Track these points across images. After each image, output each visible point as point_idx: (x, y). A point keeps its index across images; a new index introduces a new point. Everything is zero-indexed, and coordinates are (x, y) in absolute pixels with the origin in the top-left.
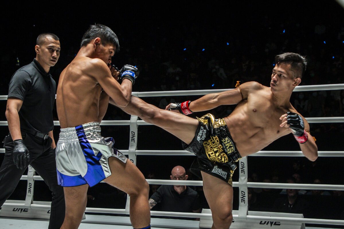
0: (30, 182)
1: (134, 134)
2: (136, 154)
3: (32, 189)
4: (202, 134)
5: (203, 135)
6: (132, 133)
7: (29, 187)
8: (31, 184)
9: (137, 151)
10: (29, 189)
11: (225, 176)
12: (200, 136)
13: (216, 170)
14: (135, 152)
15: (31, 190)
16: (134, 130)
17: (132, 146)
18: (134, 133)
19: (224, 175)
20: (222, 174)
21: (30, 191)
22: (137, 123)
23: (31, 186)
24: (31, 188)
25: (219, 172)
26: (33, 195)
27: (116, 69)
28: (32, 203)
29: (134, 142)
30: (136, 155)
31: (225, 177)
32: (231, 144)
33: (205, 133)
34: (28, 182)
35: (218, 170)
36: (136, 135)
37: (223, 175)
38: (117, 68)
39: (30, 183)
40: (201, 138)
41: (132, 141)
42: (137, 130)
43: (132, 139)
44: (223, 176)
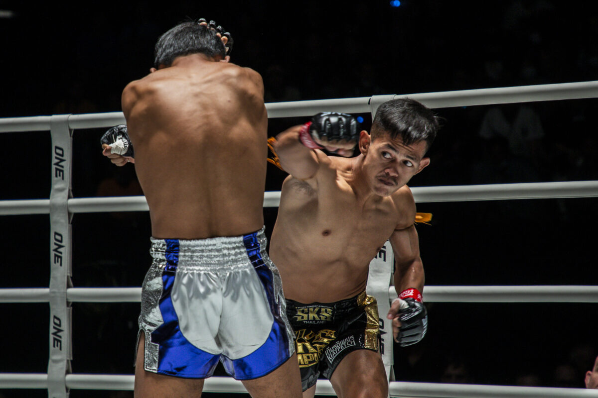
0: (57, 395)
11: (351, 342)
13: (332, 353)
18: (59, 238)
25: (337, 350)
27: (218, 31)
29: (61, 265)
31: (353, 343)
32: (314, 309)
34: (51, 395)
35: (334, 349)
37: (347, 346)
38: (219, 27)
41: (55, 262)
44: (349, 346)
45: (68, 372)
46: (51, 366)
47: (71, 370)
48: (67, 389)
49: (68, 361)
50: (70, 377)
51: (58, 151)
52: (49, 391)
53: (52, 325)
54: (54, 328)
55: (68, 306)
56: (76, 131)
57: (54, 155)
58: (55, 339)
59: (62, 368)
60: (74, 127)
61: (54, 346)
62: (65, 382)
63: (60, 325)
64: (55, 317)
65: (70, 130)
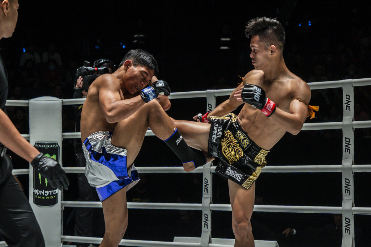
0: (206, 212)
1: (349, 142)
2: (353, 170)
3: (209, 223)
4: (217, 131)
5: (219, 133)
6: (346, 140)
7: (205, 219)
8: (207, 215)
9: (354, 166)
10: (205, 222)
12: (216, 134)
13: (230, 172)
14: (352, 168)
15: (207, 223)
16: (349, 135)
17: (346, 158)
18: (348, 140)
19: (238, 178)
20: (236, 176)
21: (206, 225)
22: (352, 125)
23: (207, 218)
24: (207, 220)
25: (232, 174)
26: (211, 231)
28: (210, 242)
29: (350, 153)
30: (353, 172)
31: (239, 180)
33: (221, 130)
34: (204, 213)
35: (232, 172)
36: (352, 142)
39: (205, 214)
40: (216, 136)
41: (346, 152)
42: (353, 134)
43: (346, 149)
45: (211, 203)
46: (204, 200)
47: (212, 202)
48: (210, 210)
49: (211, 198)
50: (212, 205)
51: (210, 106)
52: (203, 211)
53: (204, 182)
54: (205, 183)
55: (211, 174)
56: (218, 97)
57: (208, 107)
58: (205, 188)
59: (208, 201)
60: (217, 95)
61: (205, 191)
62: (209, 207)
63: (207, 182)
64: (205, 179)
65: (215, 97)
